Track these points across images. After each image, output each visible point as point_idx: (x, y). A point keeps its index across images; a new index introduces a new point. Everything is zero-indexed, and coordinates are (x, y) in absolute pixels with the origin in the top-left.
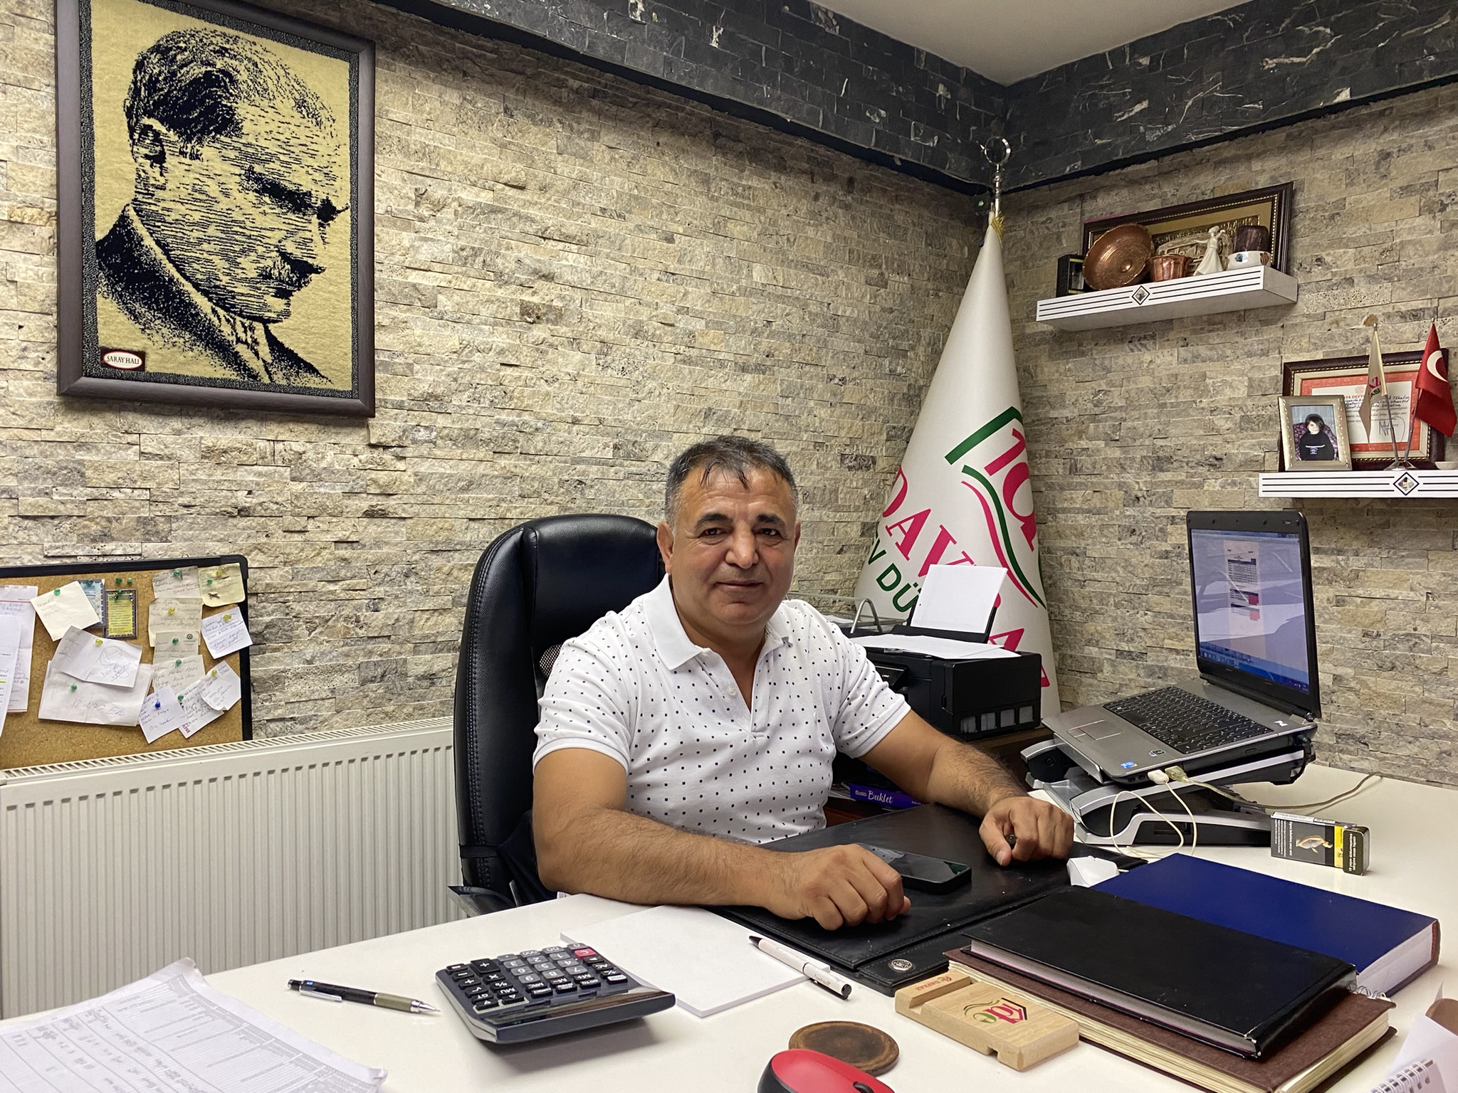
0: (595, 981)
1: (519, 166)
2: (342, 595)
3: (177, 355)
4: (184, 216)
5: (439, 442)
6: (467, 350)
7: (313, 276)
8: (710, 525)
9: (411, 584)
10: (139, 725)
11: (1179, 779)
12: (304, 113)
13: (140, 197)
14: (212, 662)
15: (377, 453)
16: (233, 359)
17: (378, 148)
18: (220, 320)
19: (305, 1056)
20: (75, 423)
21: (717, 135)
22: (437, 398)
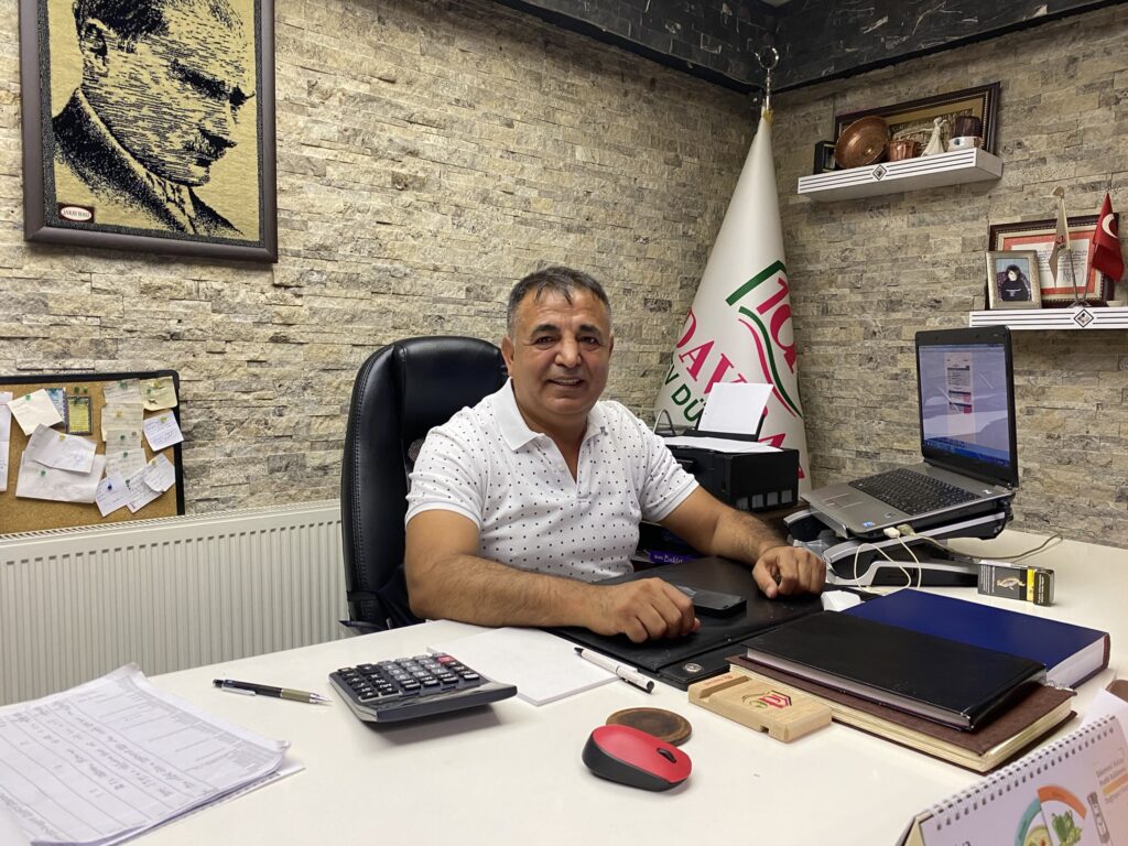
0: (455, 678)
1: (391, 64)
2: (254, 403)
3: (120, 210)
4: (123, 98)
5: (329, 283)
6: (350, 211)
7: (227, 149)
8: (543, 334)
9: (308, 395)
10: (95, 503)
11: (908, 534)
12: (218, 17)
13: (87, 83)
14: (153, 454)
15: (279, 292)
16: (165, 215)
17: (278, 47)
18: (153, 183)
19: (226, 733)
20: (39, 264)
21: (547, 43)
22: (326, 248)
